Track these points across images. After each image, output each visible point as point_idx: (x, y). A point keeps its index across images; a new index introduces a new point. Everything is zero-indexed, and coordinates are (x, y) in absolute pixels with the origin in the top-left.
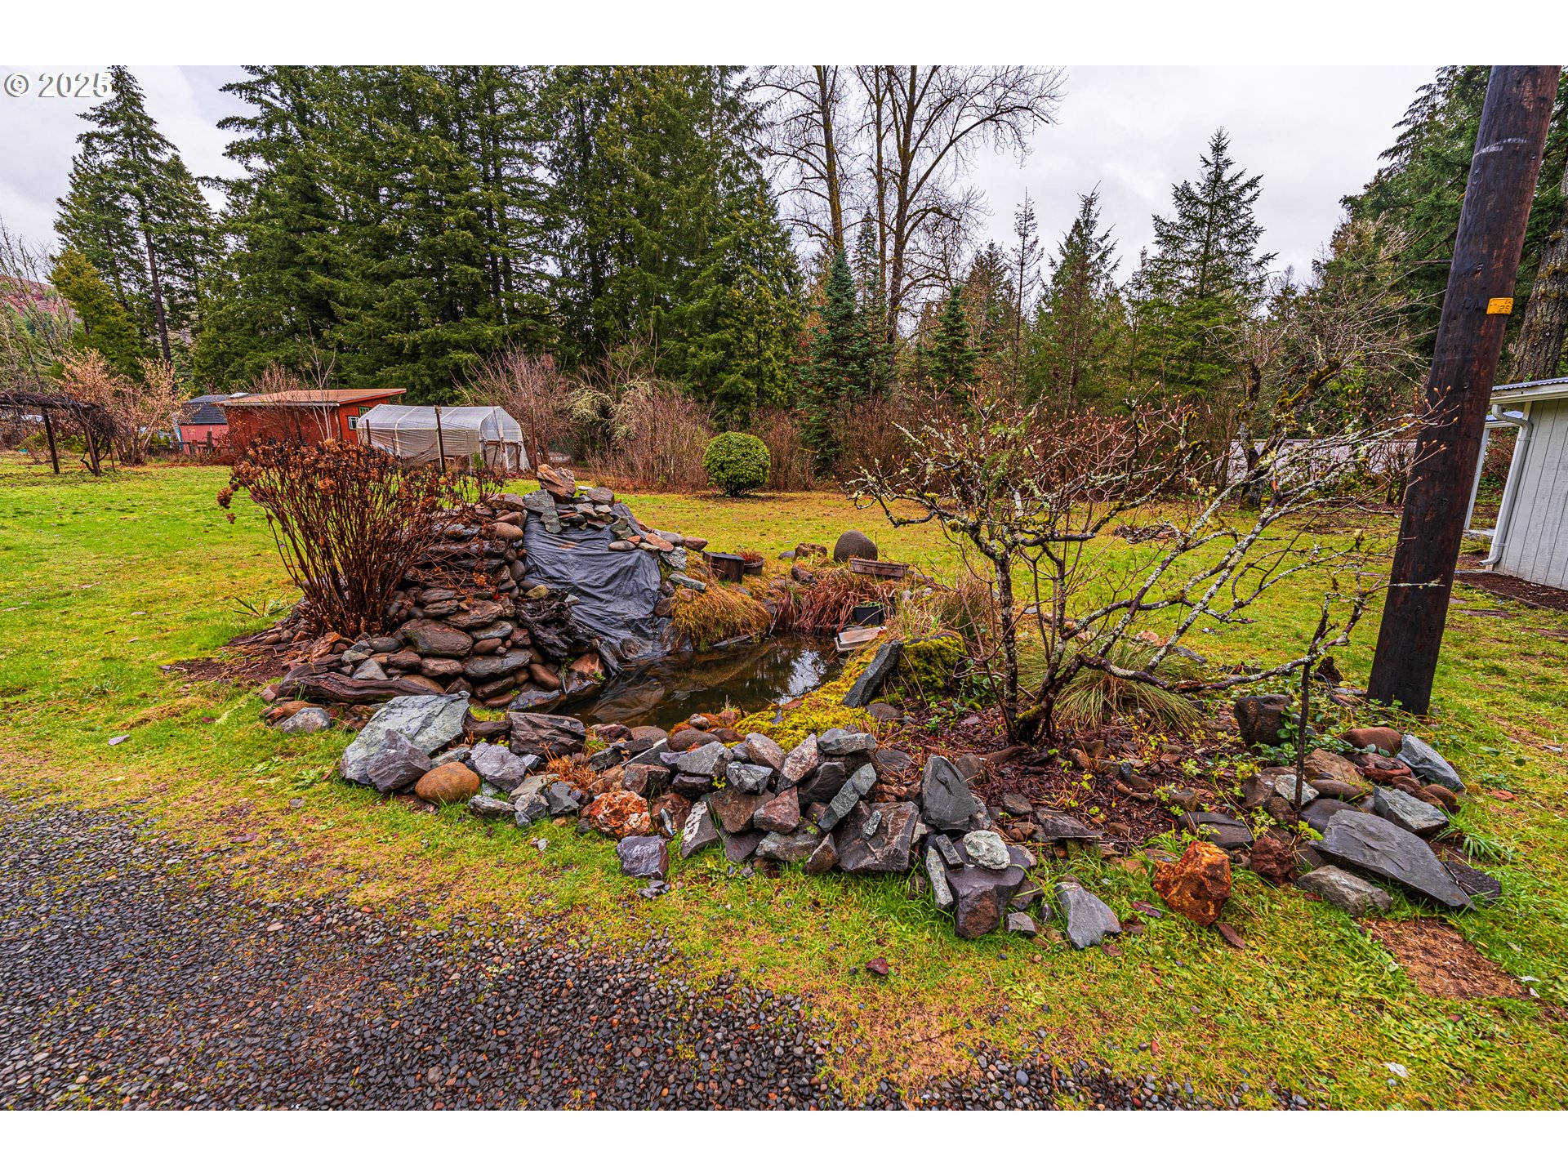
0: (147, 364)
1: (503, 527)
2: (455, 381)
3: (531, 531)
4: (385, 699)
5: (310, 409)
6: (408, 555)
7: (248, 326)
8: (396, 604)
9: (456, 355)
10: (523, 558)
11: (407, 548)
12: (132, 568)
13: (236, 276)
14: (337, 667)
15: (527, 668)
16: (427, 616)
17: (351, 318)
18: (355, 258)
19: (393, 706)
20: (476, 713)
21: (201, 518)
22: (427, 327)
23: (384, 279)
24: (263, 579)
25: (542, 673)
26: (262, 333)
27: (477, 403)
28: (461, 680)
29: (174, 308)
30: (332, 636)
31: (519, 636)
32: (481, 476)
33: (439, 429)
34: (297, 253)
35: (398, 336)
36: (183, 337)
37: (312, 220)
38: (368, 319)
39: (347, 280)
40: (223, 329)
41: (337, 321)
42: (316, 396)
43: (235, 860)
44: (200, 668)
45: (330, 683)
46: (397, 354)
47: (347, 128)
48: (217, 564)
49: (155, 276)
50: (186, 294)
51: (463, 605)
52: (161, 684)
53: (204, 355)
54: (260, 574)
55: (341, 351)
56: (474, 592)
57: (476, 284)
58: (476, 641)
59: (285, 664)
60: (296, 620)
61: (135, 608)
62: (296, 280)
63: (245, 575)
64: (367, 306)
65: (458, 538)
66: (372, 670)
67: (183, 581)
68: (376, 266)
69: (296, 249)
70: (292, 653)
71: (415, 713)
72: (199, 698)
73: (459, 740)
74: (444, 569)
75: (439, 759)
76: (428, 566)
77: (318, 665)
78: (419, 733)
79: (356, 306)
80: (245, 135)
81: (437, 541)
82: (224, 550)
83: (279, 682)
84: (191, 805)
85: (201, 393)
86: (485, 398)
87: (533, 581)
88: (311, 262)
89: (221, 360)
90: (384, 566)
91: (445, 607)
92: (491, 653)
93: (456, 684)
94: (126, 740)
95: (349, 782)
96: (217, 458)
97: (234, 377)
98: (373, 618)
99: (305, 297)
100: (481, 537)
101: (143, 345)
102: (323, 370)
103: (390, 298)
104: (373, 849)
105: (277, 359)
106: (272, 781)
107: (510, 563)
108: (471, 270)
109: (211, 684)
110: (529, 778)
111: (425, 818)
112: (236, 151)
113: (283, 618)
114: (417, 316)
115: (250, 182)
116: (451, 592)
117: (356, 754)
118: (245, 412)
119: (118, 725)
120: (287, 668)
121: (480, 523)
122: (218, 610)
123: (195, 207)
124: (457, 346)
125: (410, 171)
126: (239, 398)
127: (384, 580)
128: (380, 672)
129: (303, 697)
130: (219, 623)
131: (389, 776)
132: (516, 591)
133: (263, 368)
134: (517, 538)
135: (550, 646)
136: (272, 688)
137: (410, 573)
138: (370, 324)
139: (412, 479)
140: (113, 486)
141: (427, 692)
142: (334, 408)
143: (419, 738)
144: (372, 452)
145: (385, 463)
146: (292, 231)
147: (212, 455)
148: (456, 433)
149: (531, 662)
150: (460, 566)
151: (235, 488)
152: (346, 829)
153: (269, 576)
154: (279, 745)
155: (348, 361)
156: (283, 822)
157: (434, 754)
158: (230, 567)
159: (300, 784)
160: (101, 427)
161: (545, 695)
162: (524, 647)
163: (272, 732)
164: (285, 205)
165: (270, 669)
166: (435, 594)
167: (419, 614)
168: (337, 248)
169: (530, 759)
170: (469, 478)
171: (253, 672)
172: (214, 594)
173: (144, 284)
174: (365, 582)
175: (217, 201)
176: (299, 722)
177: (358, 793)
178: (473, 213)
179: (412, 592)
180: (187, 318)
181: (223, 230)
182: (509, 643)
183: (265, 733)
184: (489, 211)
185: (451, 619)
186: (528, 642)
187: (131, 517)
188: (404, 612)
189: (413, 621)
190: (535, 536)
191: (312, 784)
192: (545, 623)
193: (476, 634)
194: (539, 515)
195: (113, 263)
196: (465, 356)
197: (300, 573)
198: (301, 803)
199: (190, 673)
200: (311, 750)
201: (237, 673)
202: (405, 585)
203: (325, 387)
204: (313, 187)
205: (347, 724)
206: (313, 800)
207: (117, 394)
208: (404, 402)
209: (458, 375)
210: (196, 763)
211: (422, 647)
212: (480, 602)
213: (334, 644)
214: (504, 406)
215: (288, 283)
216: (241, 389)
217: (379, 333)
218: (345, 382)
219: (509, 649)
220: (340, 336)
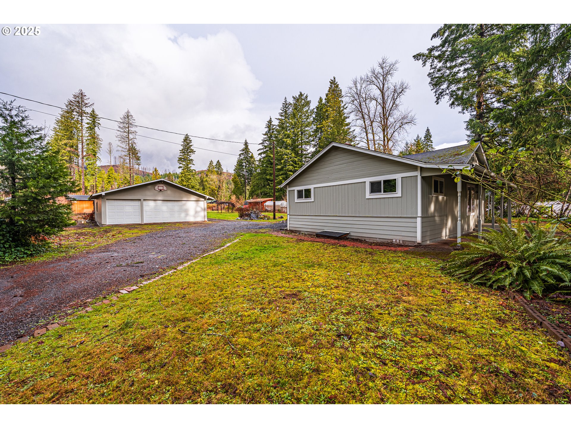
26: (260, 187)
29: (248, 182)
34: (266, 171)
40: (254, 186)
62: (266, 176)
89: (253, 192)
97: (254, 195)
115: (261, 159)
126: (251, 201)
160: (233, 206)
207: (236, 201)
215: (264, 177)
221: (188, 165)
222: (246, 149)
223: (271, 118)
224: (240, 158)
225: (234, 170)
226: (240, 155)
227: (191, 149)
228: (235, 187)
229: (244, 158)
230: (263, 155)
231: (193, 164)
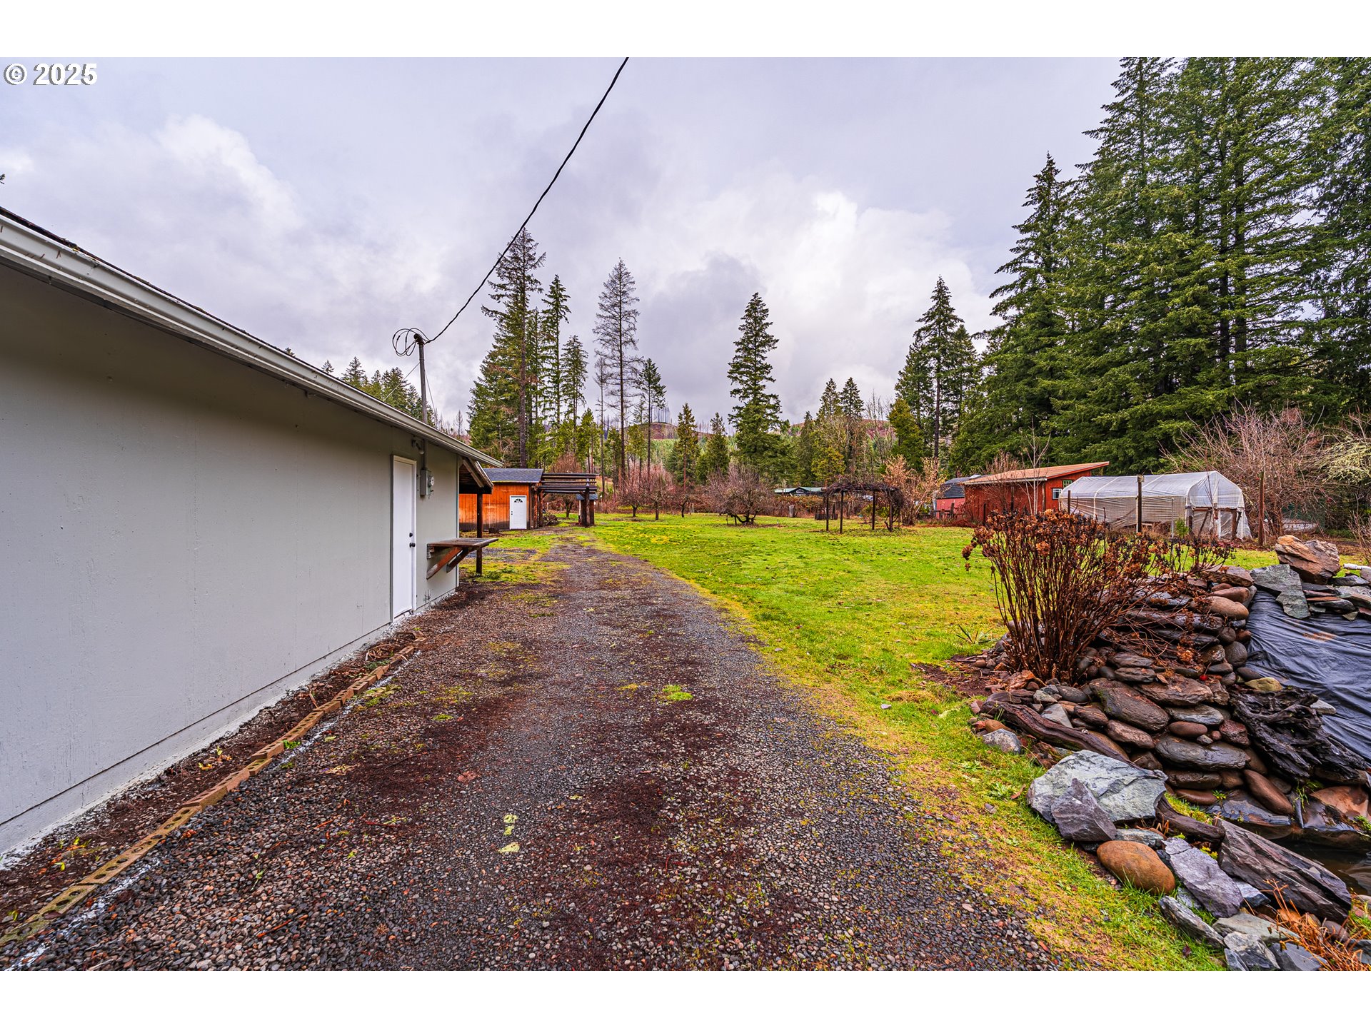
0: (926, 461)
1: (1220, 601)
2: (1163, 450)
3: (1260, 612)
4: (1074, 747)
5: (1023, 484)
6: (1105, 615)
7: (988, 427)
8: (1087, 659)
9: (1165, 426)
10: (1246, 641)
11: (1105, 610)
12: (902, 593)
13: (985, 394)
14: (1030, 702)
15: (1241, 772)
16: (1117, 678)
17: (1065, 408)
18: (1076, 360)
19: (1081, 758)
20: (1171, 801)
21: (941, 564)
22: (1137, 404)
23: (1099, 371)
24: (977, 614)
25: (1263, 786)
26: (997, 431)
27: (1186, 469)
28: (1150, 755)
29: (945, 422)
30: (1028, 674)
31: (1233, 730)
32: (1198, 545)
33: (1140, 497)
34: (1029, 367)
35: (1106, 416)
36: (947, 441)
37: (1045, 340)
38: (1081, 406)
39: (1067, 378)
40: (971, 432)
41: (1053, 412)
42: (1030, 473)
43: (945, 832)
44: (932, 671)
45: (1024, 715)
46: (1104, 432)
47: (1083, 261)
48: (948, 598)
49: (938, 404)
50: (953, 412)
51: (1161, 677)
52: (910, 676)
53: (957, 451)
54: (975, 611)
55: (1053, 436)
56: (1175, 665)
57: (1200, 353)
58: (1173, 719)
59: (988, 686)
60: (999, 652)
61: (901, 619)
62: (1026, 388)
63: (965, 609)
64: (1081, 396)
65: (1162, 607)
66: (1058, 714)
67: (927, 606)
68: (1094, 362)
69: (1029, 364)
70: (994, 679)
71: (1103, 773)
72: (930, 694)
73: (1149, 822)
74: (1142, 636)
75: (1126, 832)
76: (1126, 630)
77: (1014, 696)
78: (1105, 794)
79: (1071, 398)
80: (1007, 295)
81: (1138, 606)
82: (953, 588)
83: (983, 699)
84: (920, 772)
85: (951, 477)
86: (1197, 463)
87: (1258, 671)
88: (1040, 371)
89: (967, 453)
90: (1080, 622)
91: (1140, 674)
92: (1192, 738)
93: (1143, 758)
94: (890, 708)
95: (1034, 812)
96: (954, 521)
97: (973, 464)
98: (1063, 667)
99: (1031, 399)
100: (1190, 609)
101: (925, 448)
102: (1038, 453)
103: (1104, 385)
104: (1052, 888)
105: (1004, 448)
106: (974, 780)
107: (1226, 644)
108: (1193, 341)
109: (939, 685)
110: (1245, 913)
111: (1103, 884)
112: (1000, 309)
113: (988, 648)
114: (1127, 396)
115: (1004, 327)
116: (1146, 661)
117: (1043, 788)
118: (977, 488)
119: (886, 696)
120: (989, 690)
121: (1191, 595)
122: (946, 631)
123: (967, 354)
124: (1169, 416)
125: (1137, 274)
126: (976, 479)
127: (1080, 634)
128: (1066, 718)
129: (1000, 719)
130: (946, 641)
131: (1072, 824)
132: (1232, 677)
133: (993, 456)
134: (1240, 617)
135: (1281, 756)
136: (979, 703)
137: (1105, 633)
138: (1082, 410)
139: (1118, 545)
140: (897, 538)
141: (1115, 756)
142: (1043, 482)
143: (1104, 800)
144: (1080, 521)
145: (1094, 530)
146: (1028, 353)
147: (953, 520)
148: (1156, 500)
149: (1247, 766)
150: (1161, 635)
151: (974, 545)
152: (1028, 854)
153: (981, 613)
154: (980, 752)
155: (1059, 444)
156: (978, 818)
157: (1119, 824)
158: (956, 601)
159: (993, 793)
160: (896, 501)
161: (1266, 815)
162: (1237, 745)
163: (976, 738)
164: (1027, 335)
165: (977, 687)
166: (1129, 659)
167: (1110, 674)
168: (1062, 355)
169: (1248, 891)
170: (1184, 548)
171: (965, 685)
172: (944, 619)
173: (932, 410)
174: (1062, 633)
175: (981, 346)
176: (997, 740)
177: (1040, 826)
178: (1204, 287)
179: (1105, 651)
180: (951, 428)
181: (982, 365)
182: (1216, 734)
183: (971, 738)
184: (1224, 280)
185: (1145, 688)
186: (1245, 740)
187: (905, 559)
188: (1094, 669)
189: (1103, 680)
190: (1266, 617)
191: (1003, 797)
192: (1274, 726)
193: (1174, 712)
194: (1275, 593)
195: (918, 402)
196: (1177, 425)
197: (1009, 615)
198: (993, 810)
199: (927, 673)
200: (1004, 767)
201: (954, 683)
202: (1098, 643)
203: (1037, 466)
204: (1050, 315)
205: (1035, 757)
206: (1004, 813)
207: (908, 481)
208: (1105, 474)
209: (1168, 444)
210: (925, 742)
211: (1110, 708)
212: (1182, 679)
213: (1028, 681)
214: (1221, 470)
215: (1020, 392)
216: (977, 472)
217: (1089, 417)
218: (1053, 460)
219: (1216, 742)
220: (1055, 424)
221: (755, 381)
222: (941, 311)
223: (1051, 163)
224: (919, 344)
225: (897, 387)
226: (918, 334)
227: (767, 336)
228: (901, 438)
229: (932, 341)
230: (1012, 312)
231: (770, 379)
